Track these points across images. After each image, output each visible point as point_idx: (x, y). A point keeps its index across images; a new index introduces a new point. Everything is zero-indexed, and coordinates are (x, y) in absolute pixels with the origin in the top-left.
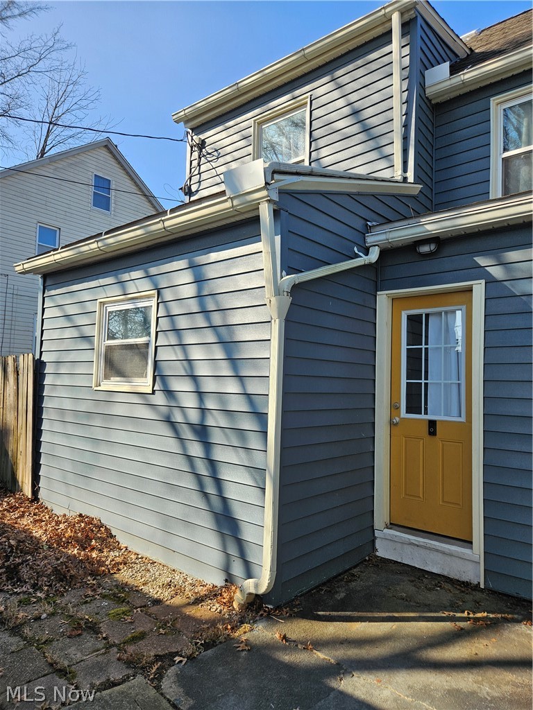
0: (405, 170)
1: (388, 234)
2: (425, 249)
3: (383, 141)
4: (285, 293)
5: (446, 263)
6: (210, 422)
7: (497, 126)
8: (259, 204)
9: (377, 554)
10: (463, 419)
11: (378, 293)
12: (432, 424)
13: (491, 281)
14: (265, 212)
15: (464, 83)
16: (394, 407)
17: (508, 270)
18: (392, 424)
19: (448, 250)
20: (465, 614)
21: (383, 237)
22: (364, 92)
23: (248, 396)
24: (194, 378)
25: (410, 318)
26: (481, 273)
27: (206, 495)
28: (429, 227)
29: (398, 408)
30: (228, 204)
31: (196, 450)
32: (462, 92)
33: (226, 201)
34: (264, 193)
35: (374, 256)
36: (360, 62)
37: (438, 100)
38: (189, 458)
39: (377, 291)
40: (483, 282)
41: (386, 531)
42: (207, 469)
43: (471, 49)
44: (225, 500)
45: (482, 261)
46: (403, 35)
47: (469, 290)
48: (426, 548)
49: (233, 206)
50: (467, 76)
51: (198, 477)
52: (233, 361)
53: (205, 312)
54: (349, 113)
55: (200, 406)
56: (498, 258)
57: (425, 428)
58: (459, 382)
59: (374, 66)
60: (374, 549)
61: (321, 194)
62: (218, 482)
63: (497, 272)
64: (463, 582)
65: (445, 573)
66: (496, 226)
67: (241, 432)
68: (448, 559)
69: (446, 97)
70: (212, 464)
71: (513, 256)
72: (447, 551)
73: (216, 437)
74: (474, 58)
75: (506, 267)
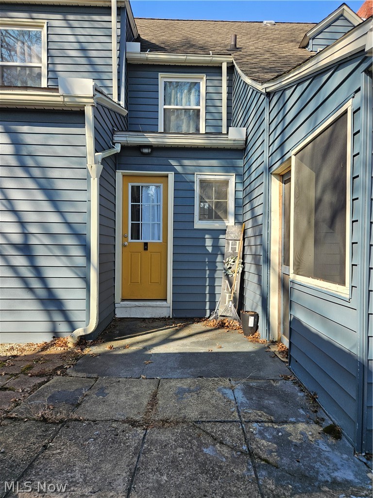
0: (119, 99)
1: (127, 138)
2: (146, 151)
3: (104, 76)
4: (100, 163)
5: (155, 161)
6: (33, 241)
7: (161, 90)
8: (85, 105)
9: (116, 316)
10: (161, 241)
11: (117, 171)
12: (146, 244)
13: (177, 174)
14: (89, 112)
15: (147, 59)
16: (125, 237)
17: (184, 169)
18: (124, 246)
19: (155, 154)
20: (173, 326)
21: (124, 139)
22: (90, 39)
23: (68, 224)
24: (15, 212)
25: (132, 187)
26: (171, 168)
27: (31, 290)
28: (151, 140)
29: (127, 237)
30: (60, 99)
31: (20, 261)
32: (144, 63)
33: (59, 96)
34: (92, 100)
35: (118, 148)
36: (86, 17)
37: (131, 62)
38: (13, 268)
39: (116, 169)
40: (173, 173)
41: (121, 303)
42: (32, 272)
43: (139, 35)
44: (49, 290)
45: (173, 162)
46: (118, 14)
47: (167, 176)
48: (144, 307)
49: (64, 101)
50: (149, 56)
51: (23, 279)
52: (53, 201)
53: (24, 167)
54: (78, 48)
55: (23, 231)
56: (179, 162)
57: (142, 247)
58: (159, 223)
59: (96, 25)
60: (115, 314)
61: (102, 106)
62: (42, 279)
63: (179, 169)
64: (163, 318)
65: (153, 317)
66: (179, 146)
67: (62, 246)
68: (155, 309)
69: (136, 62)
70: (37, 269)
71: (186, 162)
72: (155, 306)
73: (39, 251)
74: (154, 48)
75: (183, 168)
